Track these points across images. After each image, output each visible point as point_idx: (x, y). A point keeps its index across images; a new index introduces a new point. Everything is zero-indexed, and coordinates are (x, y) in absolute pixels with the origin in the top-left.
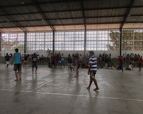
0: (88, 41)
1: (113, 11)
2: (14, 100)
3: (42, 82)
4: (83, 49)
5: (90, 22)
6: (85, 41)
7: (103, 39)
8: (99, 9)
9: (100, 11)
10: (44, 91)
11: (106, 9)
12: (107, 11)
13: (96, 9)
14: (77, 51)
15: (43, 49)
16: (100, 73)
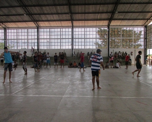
0: (75, 38)
1: (101, 7)
4: (70, 47)
5: (77, 18)
6: (72, 38)
7: (91, 37)
8: (86, 5)
9: (87, 7)
11: (94, 4)
12: (94, 7)
13: (83, 5)
14: (64, 50)
15: (26, 47)
16: (88, 72)
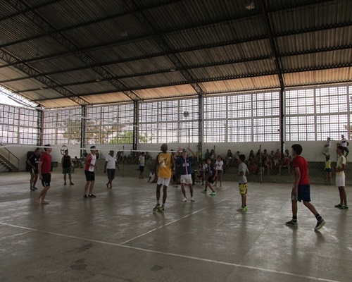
3: (155, 223)
8: (316, 30)
10: (151, 245)
14: (260, 144)
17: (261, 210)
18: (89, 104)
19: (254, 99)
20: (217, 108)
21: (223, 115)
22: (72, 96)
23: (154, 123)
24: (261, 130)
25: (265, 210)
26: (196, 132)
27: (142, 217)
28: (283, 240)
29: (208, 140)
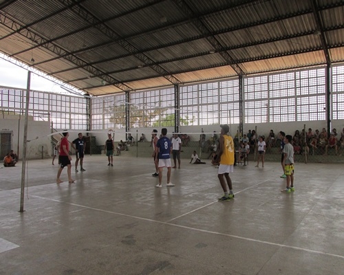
2: (124, 239)
3: (198, 202)
10: (195, 224)
17: (306, 191)
18: (133, 90)
19: (298, 77)
20: (258, 88)
21: (265, 95)
22: (116, 83)
23: (195, 105)
24: (305, 109)
25: (311, 191)
26: (237, 113)
27: (186, 197)
28: (331, 222)
29: (249, 121)
